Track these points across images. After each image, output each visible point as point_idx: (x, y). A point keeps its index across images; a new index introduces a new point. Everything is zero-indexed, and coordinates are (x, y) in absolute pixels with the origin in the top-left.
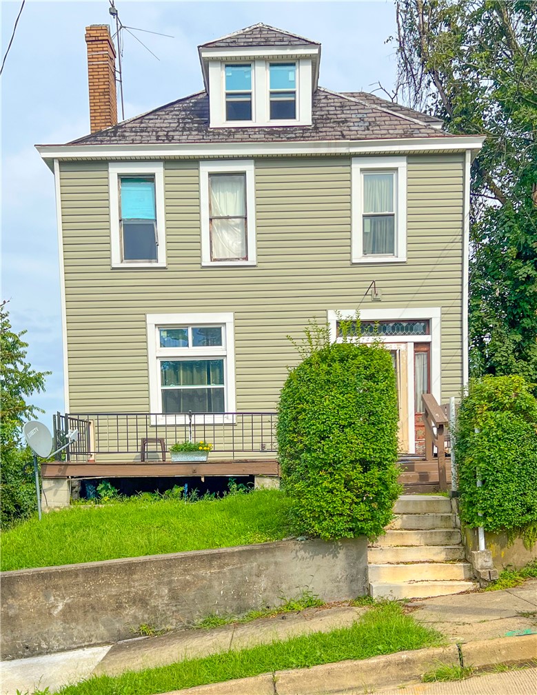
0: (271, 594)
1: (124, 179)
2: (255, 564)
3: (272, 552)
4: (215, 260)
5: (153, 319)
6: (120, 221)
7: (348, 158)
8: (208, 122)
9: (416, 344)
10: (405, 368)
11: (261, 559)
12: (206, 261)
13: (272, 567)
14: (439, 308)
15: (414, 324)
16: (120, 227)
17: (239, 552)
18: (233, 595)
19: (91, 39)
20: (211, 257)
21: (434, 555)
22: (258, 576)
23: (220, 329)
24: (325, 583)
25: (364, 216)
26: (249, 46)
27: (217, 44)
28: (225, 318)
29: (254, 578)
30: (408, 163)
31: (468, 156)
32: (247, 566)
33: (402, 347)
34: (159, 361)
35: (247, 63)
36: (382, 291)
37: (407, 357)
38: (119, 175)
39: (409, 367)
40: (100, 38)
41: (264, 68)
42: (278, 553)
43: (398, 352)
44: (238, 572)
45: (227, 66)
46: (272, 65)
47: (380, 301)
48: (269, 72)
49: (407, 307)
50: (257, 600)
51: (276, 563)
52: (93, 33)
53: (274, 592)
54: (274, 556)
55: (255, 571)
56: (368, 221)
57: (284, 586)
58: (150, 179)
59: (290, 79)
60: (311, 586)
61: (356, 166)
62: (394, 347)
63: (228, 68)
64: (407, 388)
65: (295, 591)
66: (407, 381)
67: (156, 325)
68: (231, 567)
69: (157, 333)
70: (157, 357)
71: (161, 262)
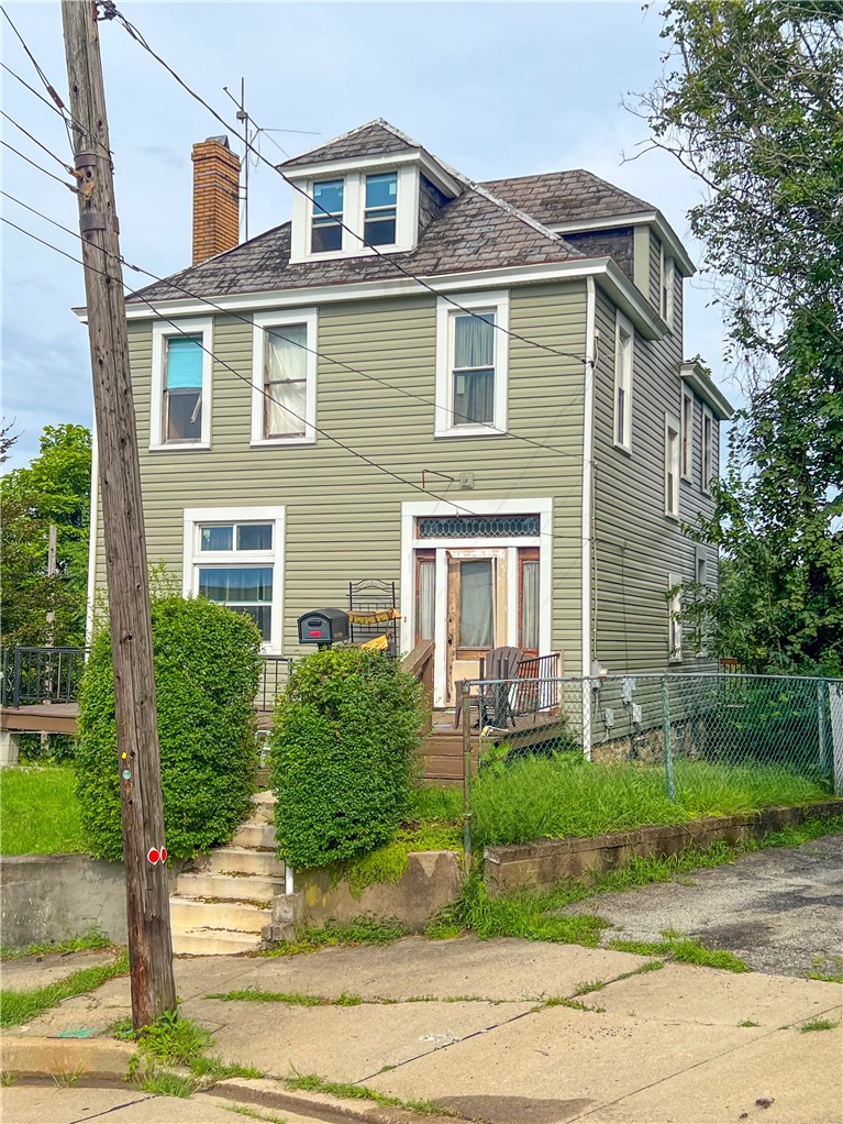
0: (55, 924)
1: (171, 340)
2: (39, 882)
3: (58, 869)
4: (271, 437)
5: (192, 514)
6: (165, 391)
7: (431, 297)
8: (288, 256)
9: (521, 550)
10: (503, 584)
11: (46, 876)
12: (257, 438)
13: (58, 888)
14: (551, 499)
15: (522, 520)
16: (164, 398)
17: (23, 865)
18: (16, 920)
19: (197, 158)
20: (265, 433)
21: (259, 891)
22: (42, 898)
23: (271, 526)
24: (115, 916)
25: (455, 372)
26: (337, 158)
27: (299, 161)
28: (275, 513)
29: (38, 901)
30: (511, 299)
31: (591, 285)
32: (30, 884)
33: (500, 554)
34: (197, 569)
35: (339, 178)
36: (474, 475)
37: (506, 568)
38: (165, 336)
39: (509, 582)
40: (208, 156)
41: (358, 182)
42: (64, 871)
43: (493, 561)
44: (21, 890)
45: (315, 184)
46: (368, 177)
47: (471, 489)
48: (364, 187)
49: (507, 497)
50: (41, 929)
51: (61, 883)
52: (200, 150)
53: (59, 921)
54: (59, 874)
55: (39, 892)
56: (461, 379)
57: (70, 915)
58: (196, 338)
59: (391, 193)
60: (100, 919)
61: (443, 308)
62: (488, 554)
63: (316, 186)
64: (506, 613)
65: (81, 923)
66: (506, 603)
67: (195, 523)
68: (13, 883)
69: (198, 532)
70: (195, 564)
71: (205, 442)
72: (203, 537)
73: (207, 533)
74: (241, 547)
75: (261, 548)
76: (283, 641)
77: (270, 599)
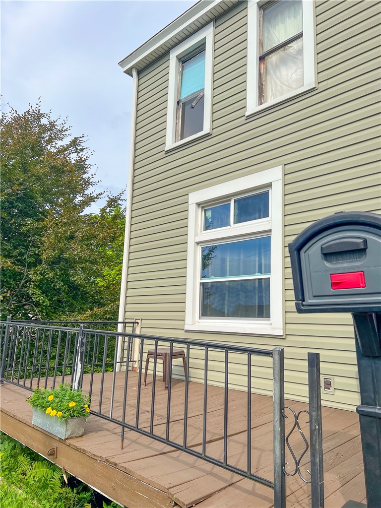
1: (184, 61)
5: (195, 198)
6: (178, 103)
12: (252, 107)
16: (177, 109)
20: (260, 100)
23: (268, 192)
28: (271, 176)
34: (199, 248)
38: (179, 57)
67: (198, 204)
69: (200, 215)
70: (198, 243)
71: (207, 129)
72: (206, 218)
73: (209, 214)
74: (238, 220)
75: (260, 218)
76: (284, 318)
77: (268, 271)
